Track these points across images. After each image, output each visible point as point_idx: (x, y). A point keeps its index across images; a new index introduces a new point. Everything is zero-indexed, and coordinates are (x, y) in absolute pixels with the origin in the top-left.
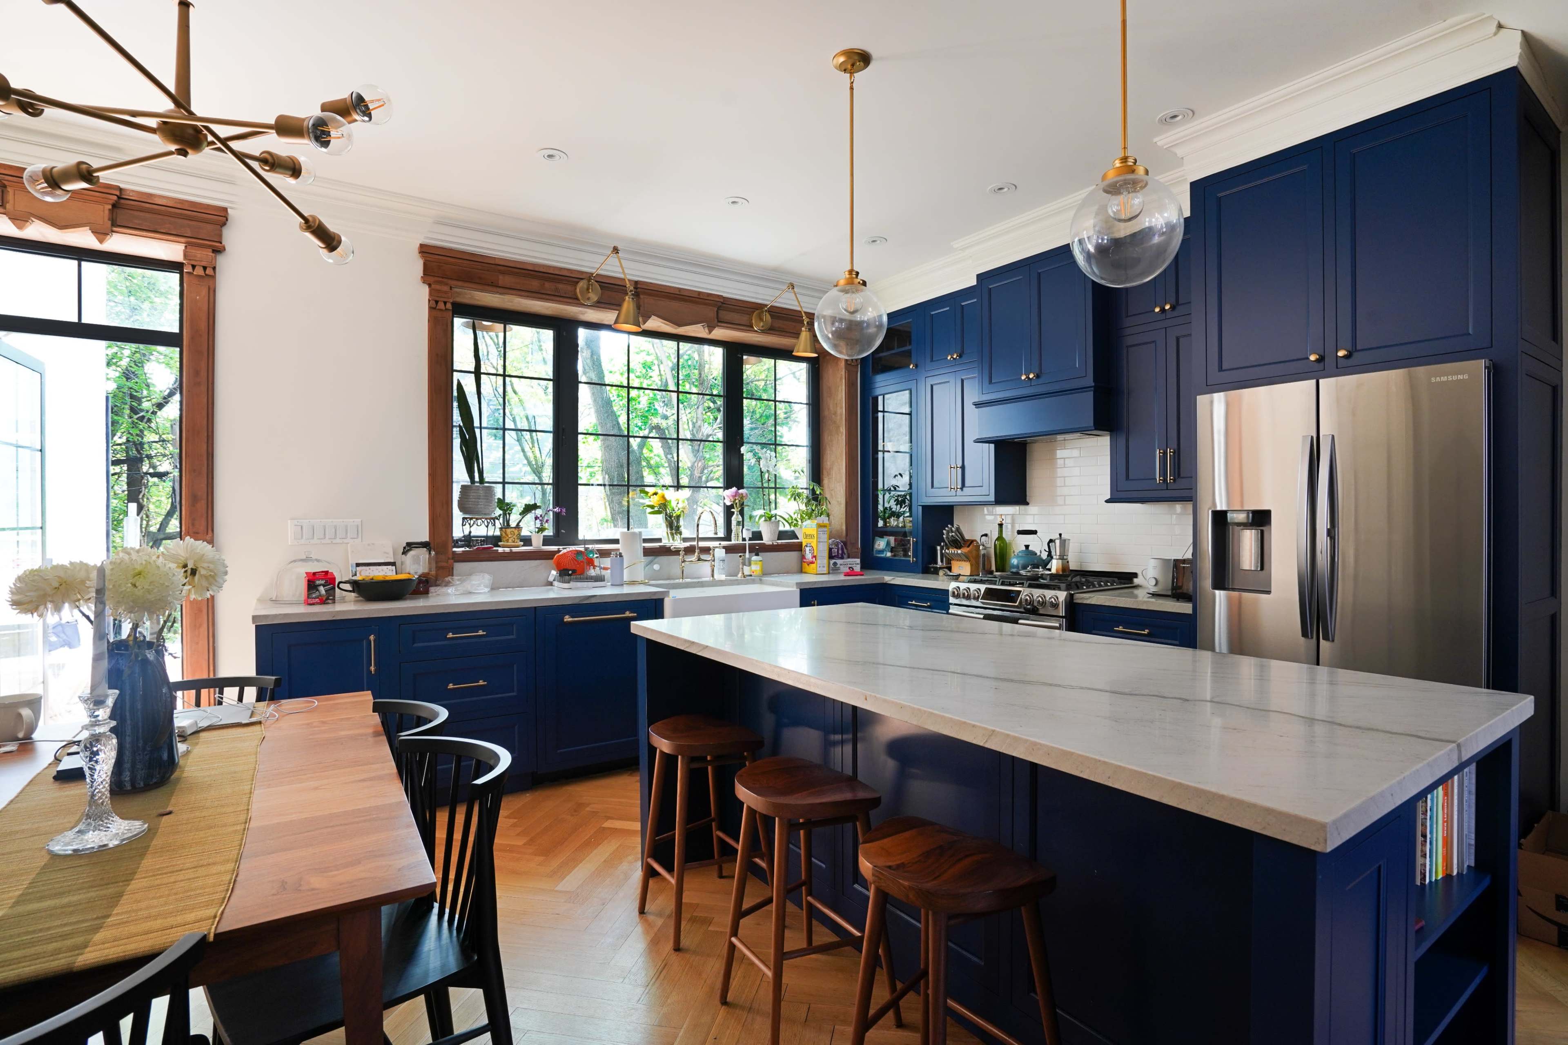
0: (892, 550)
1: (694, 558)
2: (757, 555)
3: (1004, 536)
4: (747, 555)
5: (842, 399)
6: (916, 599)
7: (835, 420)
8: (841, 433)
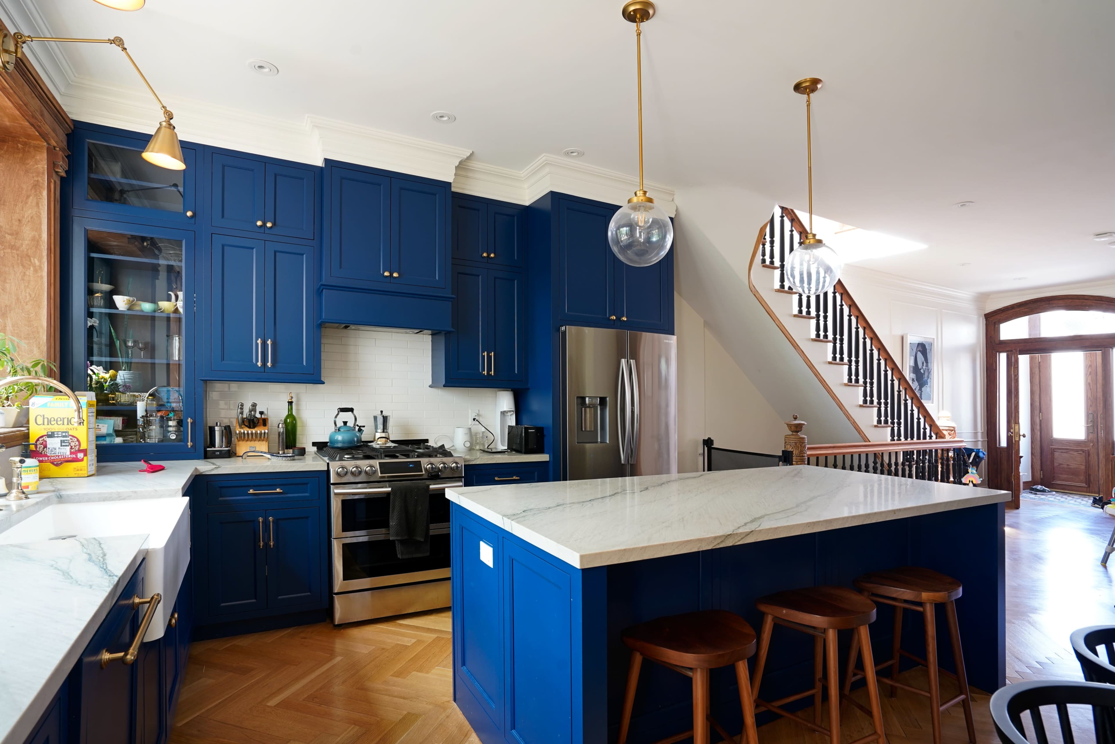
0: (118, 434)
3: (293, 413)
5: (39, 217)
6: (255, 487)
7: (13, 244)
8: (34, 266)
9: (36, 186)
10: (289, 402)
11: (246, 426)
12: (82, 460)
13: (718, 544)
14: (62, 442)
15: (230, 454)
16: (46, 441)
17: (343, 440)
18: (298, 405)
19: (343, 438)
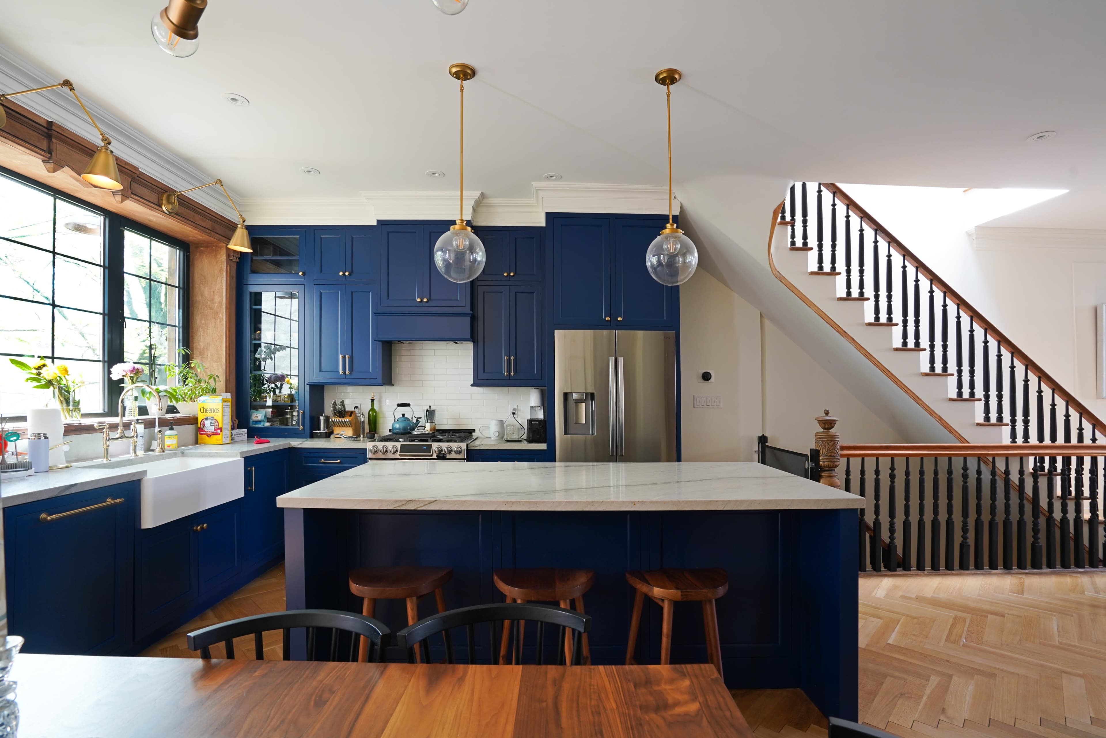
0: (269, 420)
1: (118, 434)
2: (171, 429)
3: (375, 408)
4: (157, 429)
5: (222, 289)
6: (325, 458)
7: (211, 306)
8: (220, 318)
9: (221, 270)
10: (372, 400)
11: (338, 416)
12: (219, 434)
13: (399, 506)
14: (211, 423)
15: (328, 435)
16: (204, 422)
17: (399, 428)
18: (380, 401)
19: (400, 426)
